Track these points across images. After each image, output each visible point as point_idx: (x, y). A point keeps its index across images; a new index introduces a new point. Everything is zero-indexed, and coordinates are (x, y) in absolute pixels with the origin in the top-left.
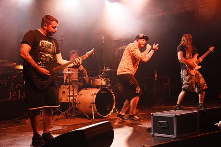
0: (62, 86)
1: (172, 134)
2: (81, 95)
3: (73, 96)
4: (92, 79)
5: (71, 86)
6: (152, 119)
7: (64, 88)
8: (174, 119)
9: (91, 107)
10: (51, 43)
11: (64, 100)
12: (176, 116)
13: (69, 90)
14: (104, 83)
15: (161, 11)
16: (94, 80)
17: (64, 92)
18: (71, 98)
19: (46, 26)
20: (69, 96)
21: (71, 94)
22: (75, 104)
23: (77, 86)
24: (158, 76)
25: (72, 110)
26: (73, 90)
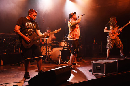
0: (43, 46)
1: (103, 73)
2: (53, 51)
3: (49, 52)
4: (59, 42)
5: (47, 46)
6: (92, 65)
7: (44, 47)
8: (104, 65)
9: (58, 58)
10: (33, 24)
11: (43, 54)
12: (105, 63)
13: (46, 48)
14: (66, 45)
15: (98, 5)
16: (60, 43)
17: (43, 50)
18: (48, 53)
19: (30, 15)
20: (47, 52)
21: (48, 51)
22: (50, 56)
23: (51, 46)
24: (95, 41)
25: (48, 59)
26: (49, 49)
